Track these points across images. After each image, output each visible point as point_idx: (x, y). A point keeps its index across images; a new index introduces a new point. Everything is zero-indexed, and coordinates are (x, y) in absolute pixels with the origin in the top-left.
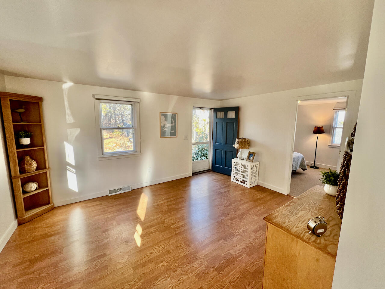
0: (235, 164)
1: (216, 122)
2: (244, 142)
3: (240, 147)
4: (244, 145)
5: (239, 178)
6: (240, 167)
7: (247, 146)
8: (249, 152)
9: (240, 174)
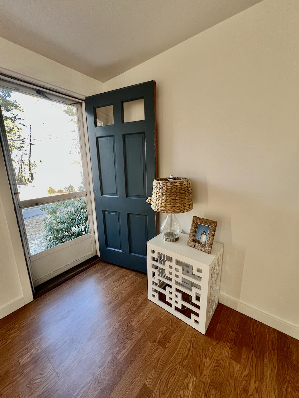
0: (156, 256)
1: (97, 138)
2: (179, 192)
3: (169, 207)
4: (179, 199)
5: (171, 299)
6: (171, 267)
7: (189, 202)
8: (194, 217)
9: (174, 290)
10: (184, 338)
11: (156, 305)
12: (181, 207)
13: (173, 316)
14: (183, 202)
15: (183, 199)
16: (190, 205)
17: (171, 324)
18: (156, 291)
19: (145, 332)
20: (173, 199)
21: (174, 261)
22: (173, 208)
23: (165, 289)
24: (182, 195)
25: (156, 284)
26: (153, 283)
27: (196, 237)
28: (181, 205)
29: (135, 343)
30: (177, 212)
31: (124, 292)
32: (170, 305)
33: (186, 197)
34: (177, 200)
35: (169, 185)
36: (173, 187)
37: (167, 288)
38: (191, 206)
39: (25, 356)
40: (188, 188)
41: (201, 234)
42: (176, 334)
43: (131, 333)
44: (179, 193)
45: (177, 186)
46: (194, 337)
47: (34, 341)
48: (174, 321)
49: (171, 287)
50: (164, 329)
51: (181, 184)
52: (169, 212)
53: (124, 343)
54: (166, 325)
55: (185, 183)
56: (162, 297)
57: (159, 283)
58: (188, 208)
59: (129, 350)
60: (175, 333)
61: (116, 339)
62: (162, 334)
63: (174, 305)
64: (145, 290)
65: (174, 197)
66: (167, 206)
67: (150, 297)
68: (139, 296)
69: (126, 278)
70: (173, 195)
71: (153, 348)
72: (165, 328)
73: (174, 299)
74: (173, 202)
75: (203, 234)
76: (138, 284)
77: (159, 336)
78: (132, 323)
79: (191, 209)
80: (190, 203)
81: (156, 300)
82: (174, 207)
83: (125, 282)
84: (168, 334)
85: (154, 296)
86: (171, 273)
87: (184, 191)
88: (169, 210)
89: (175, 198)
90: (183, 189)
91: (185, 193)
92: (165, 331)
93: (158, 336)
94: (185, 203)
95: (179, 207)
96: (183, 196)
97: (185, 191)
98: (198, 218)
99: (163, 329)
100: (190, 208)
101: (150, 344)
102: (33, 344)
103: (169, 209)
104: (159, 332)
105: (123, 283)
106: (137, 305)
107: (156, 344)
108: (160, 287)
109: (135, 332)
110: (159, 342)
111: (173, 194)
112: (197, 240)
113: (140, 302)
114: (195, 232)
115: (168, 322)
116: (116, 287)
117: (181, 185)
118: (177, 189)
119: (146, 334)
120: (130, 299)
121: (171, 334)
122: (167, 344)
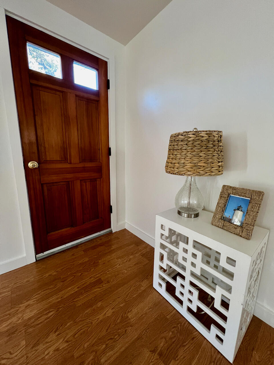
0: (166, 233)
2: (205, 145)
3: (189, 167)
4: (204, 155)
5: (182, 294)
6: (186, 251)
7: (219, 162)
8: (224, 186)
9: (188, 283)
10: (199, 360)
11: (162, 298)
12: (207, 167)
13: (184, 319)
14: (210, 160)
15: (211, 157)
16: (219, 166)
17: (180, 330)
18: (163, 279)
19: (143, 332)
20: (195, 155)
21: (191, 242)
22: (194, 168)
23: (175, 279)
24: (209, 151)
25: (165, 271)
26: (161, 268)
27: (225, 214)
28: (207, 165)
29: (127, 345)
30: (200, 175)
31: (126, 271)
32: (181, 302)
33: (214, 155)
34: (201, 157)
35: (190, 136)
36: (197, 138)
37: (178, 278)
38: (221, 168)
39: (5, 323)
40: (218, 141)
41: (235, 210)
42: (186, 348)
43: (125, 328)
44: (205, 147)
45: (203, 137)
46: (214, 362)
47: (19, 307)
48: (185, 326)
49: (183, 278)
50: (170, 335)
51: (209, 135)
52: (189, 173)
53: (113, 340)
54: (173, 330)
55: (215, 134)
56: (171, 289)
57: (169, 270)
58: (217, 170)
59: (118, 354)
60: (185, 346)
61: (105, 331)
62: (166, 342)
63: (186, 303)
64: (151, 275)
65: (198, 152)
66: (186, 165)
67: (156, 286)
68: (143, 281)
69: (131, 257)
70: (196, 150)
71: (151, 362)
72: (171, 333)
73: (187, 295)
74: (196, 160)
75: (238, 209)
76: (143, 266)
77: (162, 344)
78: (128, 314)
79: (220, 173)
80: (220, 164)
81: (163, 291)
82: (195, 166)
83: (129, 261)
84: (174, 344)
85: (160, 285)
86: (185, 259)
87: (212, 145)
88: (189, 171)
89: (198, 154)
90: (212, 142)
91: (214, 147)
92: (171, 338)
93: (160, 343)
94: (213, 163)
95: (204, 166)
96: (211, 152)
97: (214, 146)
98: (231, 187)
99: (168, 334)
100: (220, 171)
101: (147, 353)
102: (17, 311)
103: (189, 169)
104: (162, 338)
105: (126, 262)
106: (139, 292)
107: (156, 356)
108: (169, 275)
109: (130, 328)
110: (161, 354)
111: (196, 148)
112: (226, 218)
113: (142, 288)
114: (225, 206)
115: (175, 326)
116: (118, 265)
117: (209, 137)
118: (202, 141)
119: (144, 335)
120: (131, 282)
121: (178, 346)
122: (171, 361)
